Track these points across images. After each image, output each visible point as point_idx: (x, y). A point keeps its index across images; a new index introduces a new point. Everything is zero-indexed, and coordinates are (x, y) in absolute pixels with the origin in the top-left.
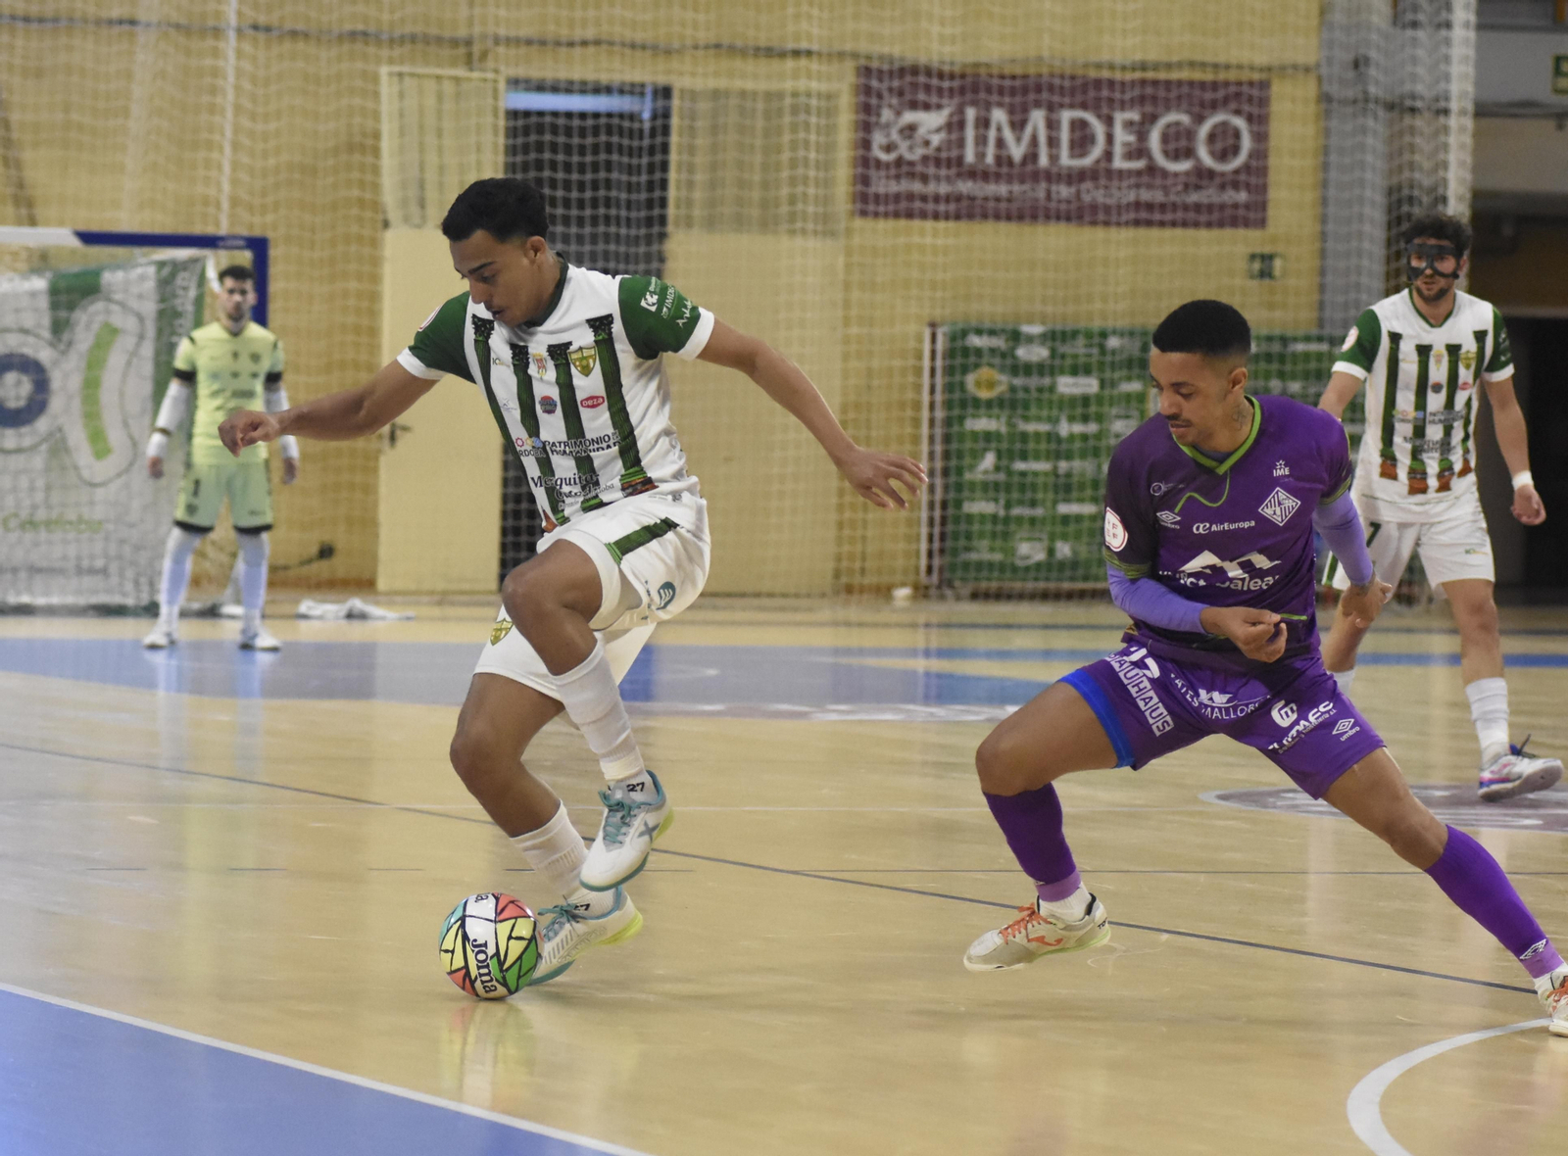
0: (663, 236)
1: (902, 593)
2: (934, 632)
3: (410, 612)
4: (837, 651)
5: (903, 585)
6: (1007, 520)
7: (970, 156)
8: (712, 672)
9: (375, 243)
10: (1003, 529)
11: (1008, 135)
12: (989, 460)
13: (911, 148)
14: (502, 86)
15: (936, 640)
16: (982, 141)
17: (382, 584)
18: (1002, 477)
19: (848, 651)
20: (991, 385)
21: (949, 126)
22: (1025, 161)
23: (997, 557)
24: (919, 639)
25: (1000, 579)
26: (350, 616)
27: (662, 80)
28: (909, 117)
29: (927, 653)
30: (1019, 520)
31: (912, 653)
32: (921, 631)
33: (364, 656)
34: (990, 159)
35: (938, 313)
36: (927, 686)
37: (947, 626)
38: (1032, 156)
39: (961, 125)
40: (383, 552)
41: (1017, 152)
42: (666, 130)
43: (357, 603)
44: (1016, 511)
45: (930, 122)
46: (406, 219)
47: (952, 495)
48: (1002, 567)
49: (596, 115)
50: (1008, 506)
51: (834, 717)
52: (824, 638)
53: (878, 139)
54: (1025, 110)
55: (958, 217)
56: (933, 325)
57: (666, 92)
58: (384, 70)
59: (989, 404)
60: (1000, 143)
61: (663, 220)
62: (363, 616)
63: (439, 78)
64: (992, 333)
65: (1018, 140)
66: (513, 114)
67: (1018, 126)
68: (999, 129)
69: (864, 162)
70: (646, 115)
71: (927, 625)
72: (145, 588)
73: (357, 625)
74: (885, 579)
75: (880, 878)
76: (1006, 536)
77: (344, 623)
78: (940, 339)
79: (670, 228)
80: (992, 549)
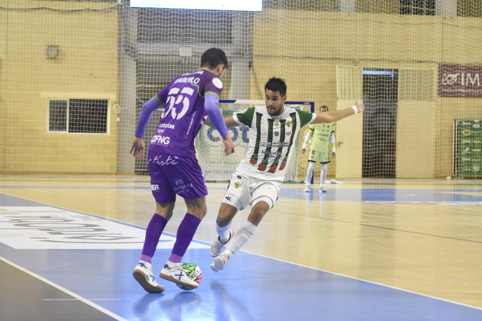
0: (397, 101)
1: (449, 178)
2: (456, 186)
3: (345, 182)
4: (435, 190)
5: (449, 176)
6: (471, 162)
7: (463, 84)
8: (413, 195)
9: (336, 102)
10: (470, 164)
11: (471, 79)
12: (467, 149)
13: (450, 82)
14: (362, 69)
15: (456, 188)
16: (465, 81)
17: (337, 176)
18: (470, 153)
19: (438, 190)
20: (468, 133)
21: (458, 77)
22: (474, 85)
23: (469, 170)
24: (453, 188)
25: (471, 175)
26: (332, 183)
27: (396, 68)
28: (449, 75)
29: (454, 191)
30: (474, 162)
31: (451, 190)
32: (453, 186)
33: (333, 192)
34: (467, 84)
35: (456, 117)
36: (454, 197)
37: (458, 185)
38: (476, 84)
39: (461, 77)
40: (337, 170)
41: (473, 83)
42: (397, 79)
43: (333, 180)
44: (473, 160)
45: (454, 76)
46: (342, 98)
47: (459, 157)
48: (471, 172)
49: (377, 75)
50: (471, 159)
51: (443, 204)
52: (432, 187)
53: (443, 80)
54: (474, 74)
55: (465, 97)
56: (455, 120)
57: (397, 70)
58: (337, 66)
59: (468, 137)
60: (469, 80)
61: (397, 98)
62: (335, 183)
63: (345, 67)
64: (468, 122)
65: (473, 80)
66: (364, 75)
67: (473, 77)
68: (469, 78)
69: (440, 86)
70: (393, 76)
71: (454, 185)
72: (288, 177)
73: (333, 185)
74: (445, 175)
75: (464, 238)
76: (471, 165)
77: (331, 184)
78: (457, 123)
79: (398, 100)
80: (468, 168)
